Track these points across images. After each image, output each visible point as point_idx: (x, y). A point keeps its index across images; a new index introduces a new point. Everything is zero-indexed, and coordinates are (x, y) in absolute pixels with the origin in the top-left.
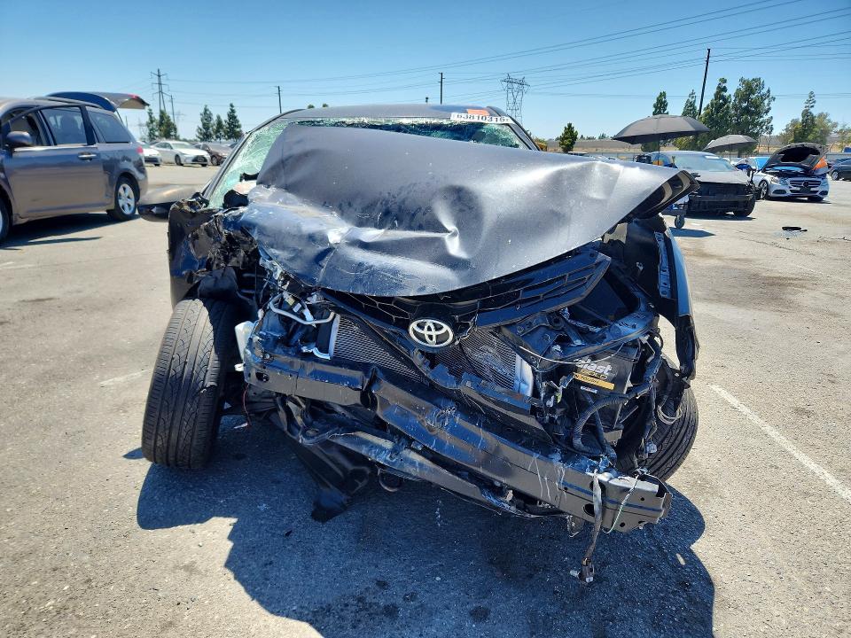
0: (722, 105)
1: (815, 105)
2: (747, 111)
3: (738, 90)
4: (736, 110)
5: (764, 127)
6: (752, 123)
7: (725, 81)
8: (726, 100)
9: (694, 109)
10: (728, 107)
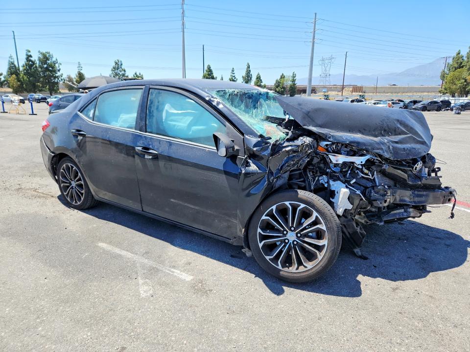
0: (32, 65)
1: (82, 69)
2: (47, 69)
3: (39, 58)
4: (41, 69)
5: (60, 79)
6: (52, 76)
7: (29, 52)
8: (33, 63)
9: (15, 66)
10: (36, 67)
